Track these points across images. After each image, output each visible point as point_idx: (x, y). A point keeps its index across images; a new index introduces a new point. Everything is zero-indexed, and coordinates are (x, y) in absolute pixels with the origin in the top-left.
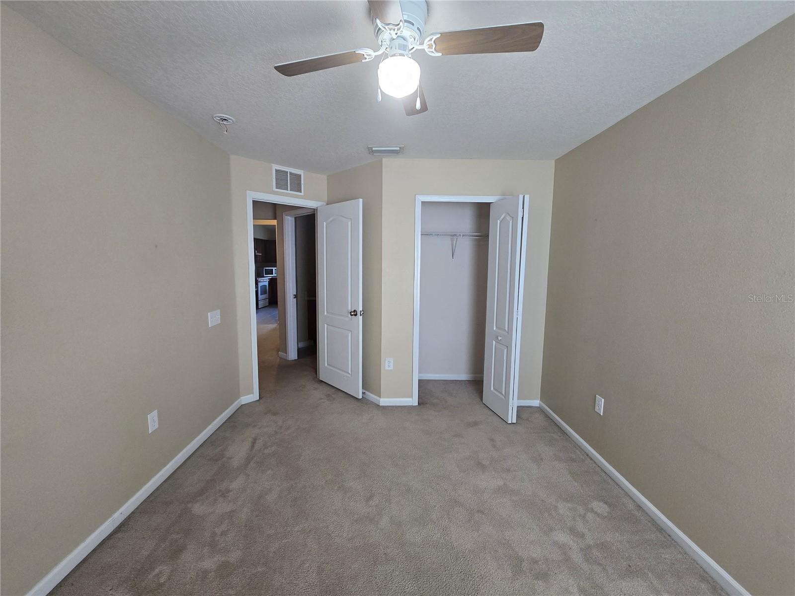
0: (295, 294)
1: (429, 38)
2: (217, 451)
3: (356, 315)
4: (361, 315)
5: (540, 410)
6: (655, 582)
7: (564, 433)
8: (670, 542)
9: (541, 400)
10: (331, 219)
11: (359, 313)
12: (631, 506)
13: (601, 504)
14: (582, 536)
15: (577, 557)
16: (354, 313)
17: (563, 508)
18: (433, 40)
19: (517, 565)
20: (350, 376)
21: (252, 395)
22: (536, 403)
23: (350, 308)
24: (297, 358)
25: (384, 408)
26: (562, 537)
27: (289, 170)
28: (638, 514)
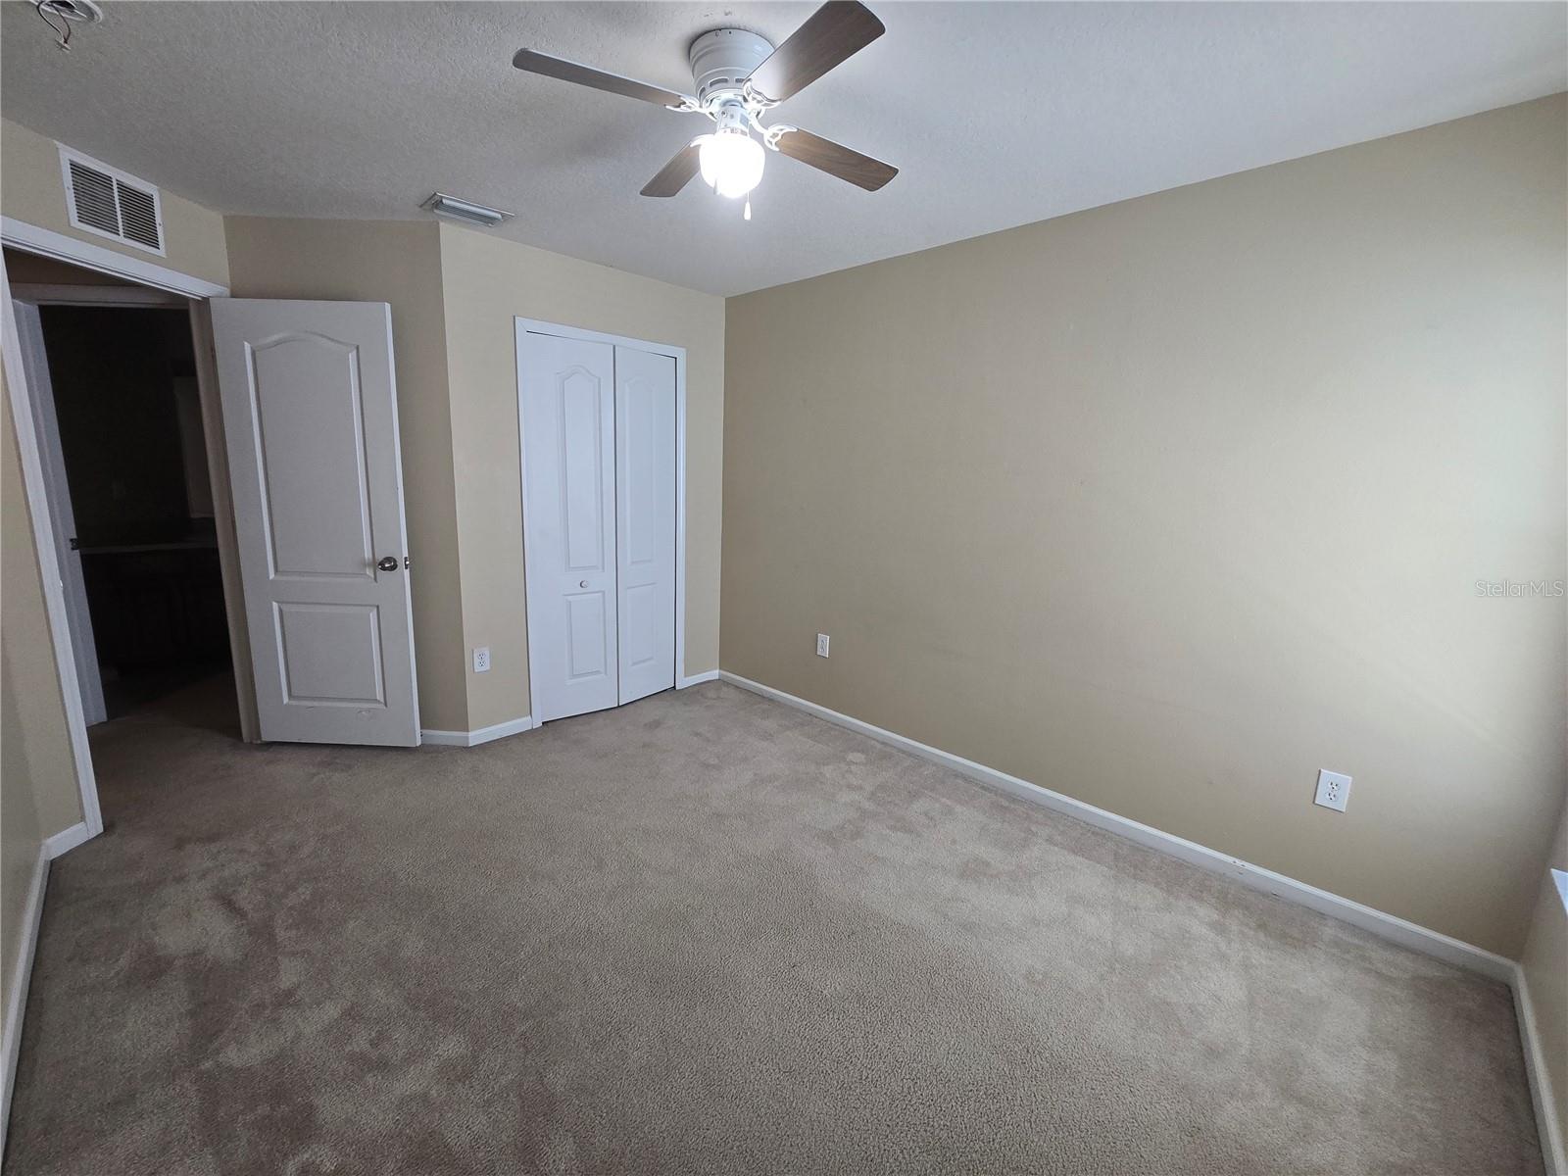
0: (75, 537)
1: (781, 127)
2: (122, 962)
3: (393, 568)
4: (406, 568)
5: (721, 682)
6: (933, 795)
7: (770, 700)
8: (920, 760)
9: (720, 669)
10: (275, 337)
11: (401, 563)
12: (879, 746)
13: (855, 754)
14: (861, 788)
15: (868, 805)
16: (388, 564)
17: (828, 771)
18: (784, 131)
19: (829, 837)
20: (383, 707)
21: (81, 826)
22: (714, 674)
23: (368, 555)
24: (104, 718)
25: (483, 747)
26: (845, 797)
27: (117, 175)
28: (888, 749)
